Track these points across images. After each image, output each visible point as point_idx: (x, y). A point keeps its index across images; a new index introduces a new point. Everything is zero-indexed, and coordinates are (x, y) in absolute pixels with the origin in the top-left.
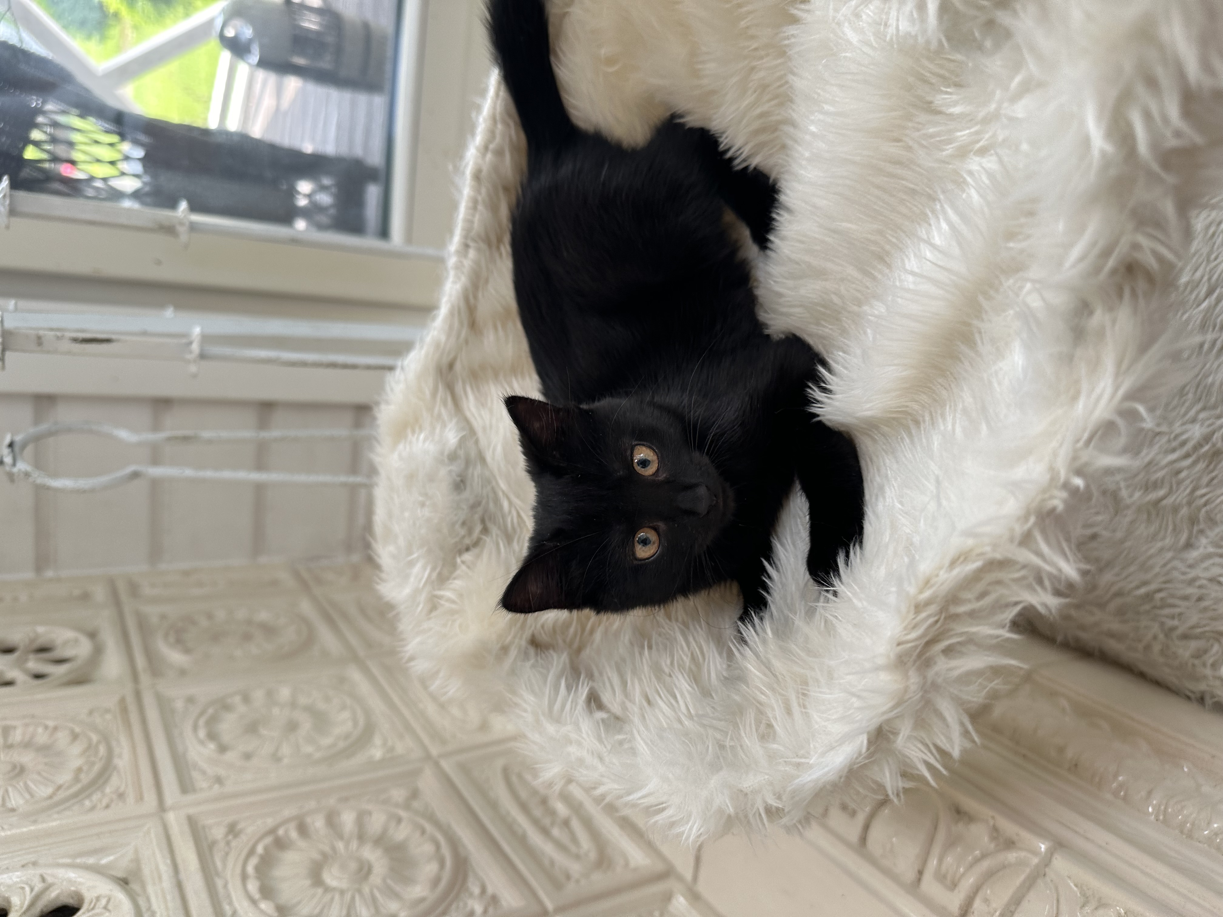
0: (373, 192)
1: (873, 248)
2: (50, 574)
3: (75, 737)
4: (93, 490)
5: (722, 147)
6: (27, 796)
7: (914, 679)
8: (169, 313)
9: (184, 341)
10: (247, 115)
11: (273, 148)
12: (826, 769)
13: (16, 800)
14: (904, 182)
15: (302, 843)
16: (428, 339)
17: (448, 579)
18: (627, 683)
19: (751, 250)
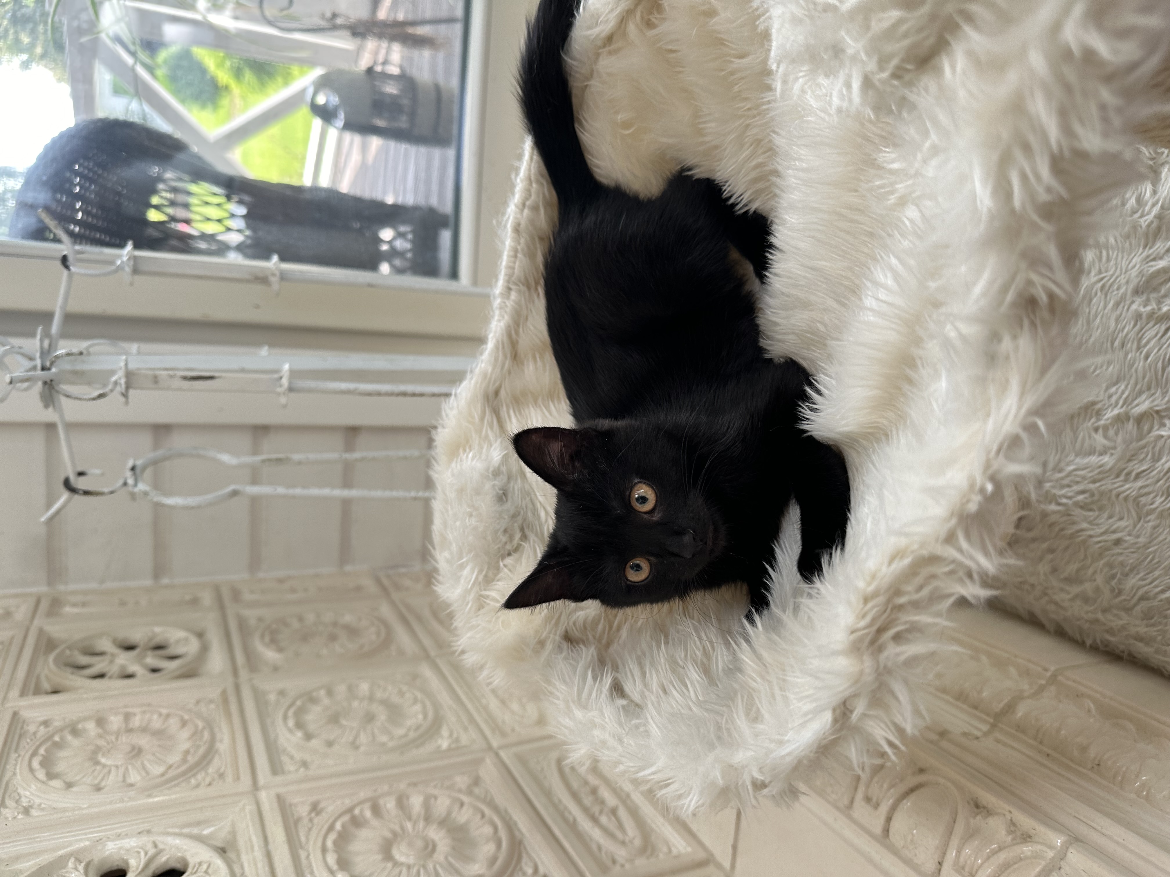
0: (445, 236)
1: (846, 283)
2: (165, 581)
3: (184, 723)
4: (199, 507)
5: (725, 195)
6: (144, 774)
7: (868, 663)
8: (264, 351)
9: (276, 376)
10: (337, 170)
11: (357, 200)
12: (797, 744)
13: (134, 777)
14: (862, 226)
15: (374, 822)
16: (477, 371)
17: (493, 580)
18: (646, 673)
19: (754, 284)
